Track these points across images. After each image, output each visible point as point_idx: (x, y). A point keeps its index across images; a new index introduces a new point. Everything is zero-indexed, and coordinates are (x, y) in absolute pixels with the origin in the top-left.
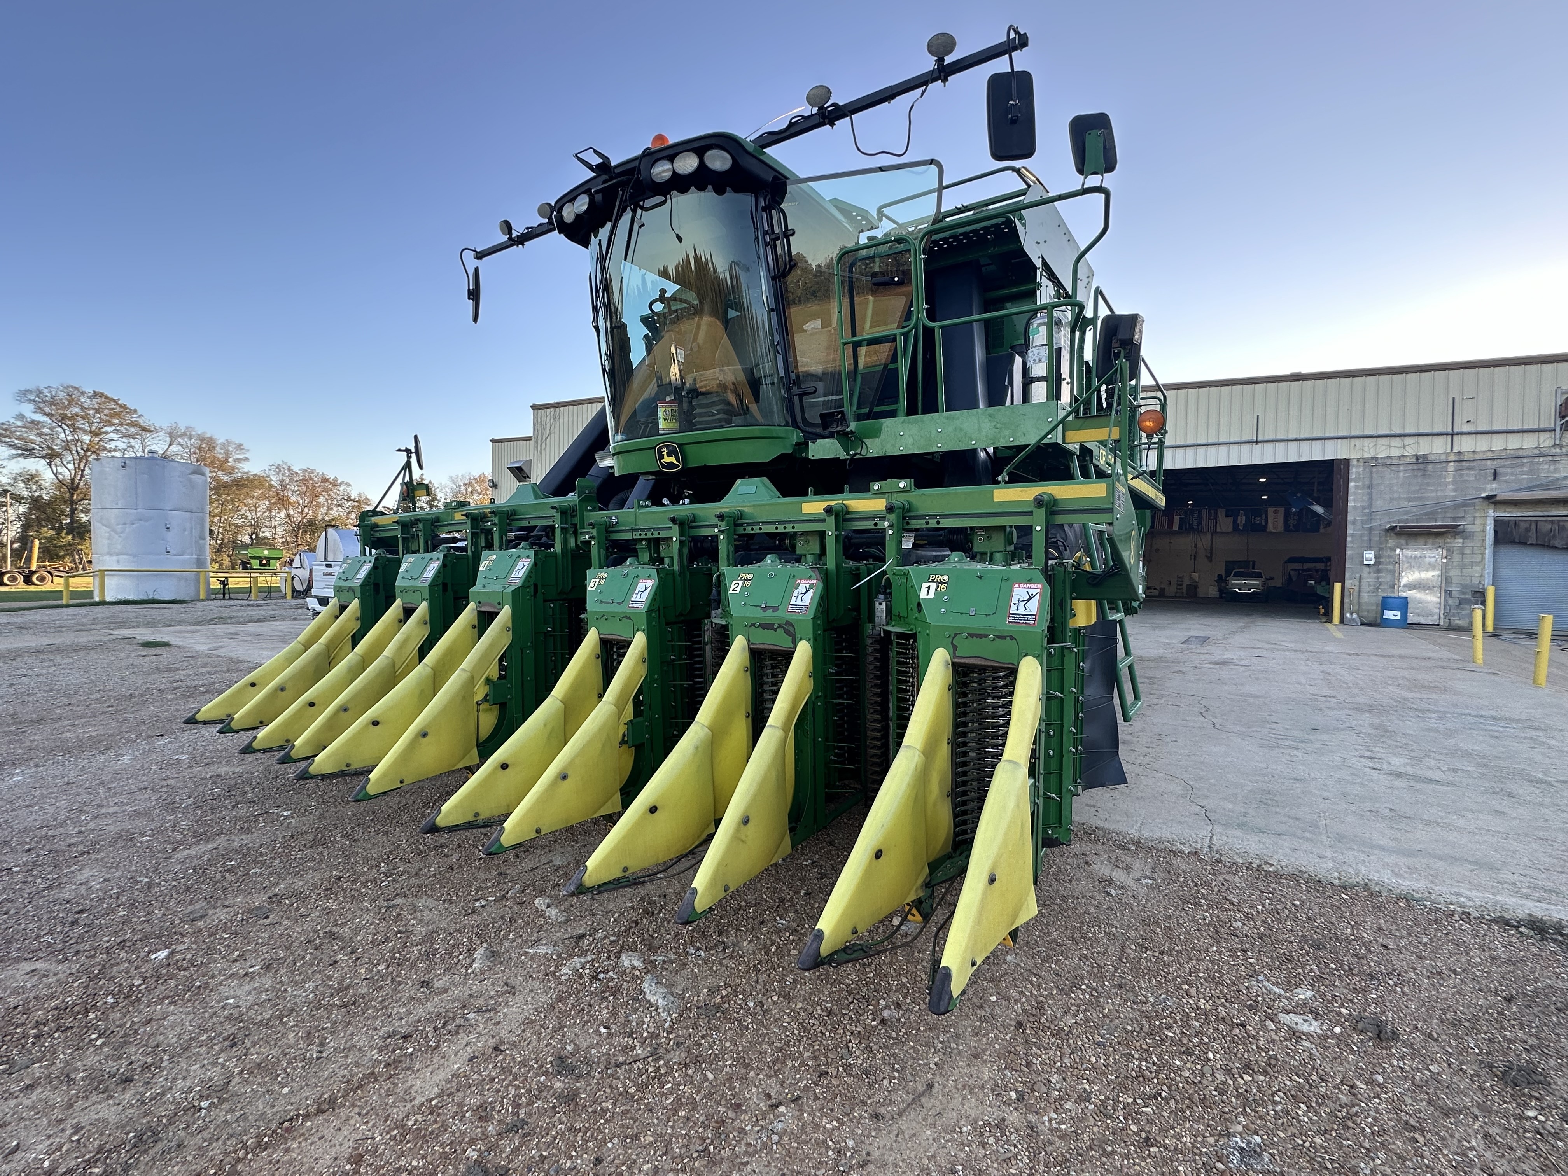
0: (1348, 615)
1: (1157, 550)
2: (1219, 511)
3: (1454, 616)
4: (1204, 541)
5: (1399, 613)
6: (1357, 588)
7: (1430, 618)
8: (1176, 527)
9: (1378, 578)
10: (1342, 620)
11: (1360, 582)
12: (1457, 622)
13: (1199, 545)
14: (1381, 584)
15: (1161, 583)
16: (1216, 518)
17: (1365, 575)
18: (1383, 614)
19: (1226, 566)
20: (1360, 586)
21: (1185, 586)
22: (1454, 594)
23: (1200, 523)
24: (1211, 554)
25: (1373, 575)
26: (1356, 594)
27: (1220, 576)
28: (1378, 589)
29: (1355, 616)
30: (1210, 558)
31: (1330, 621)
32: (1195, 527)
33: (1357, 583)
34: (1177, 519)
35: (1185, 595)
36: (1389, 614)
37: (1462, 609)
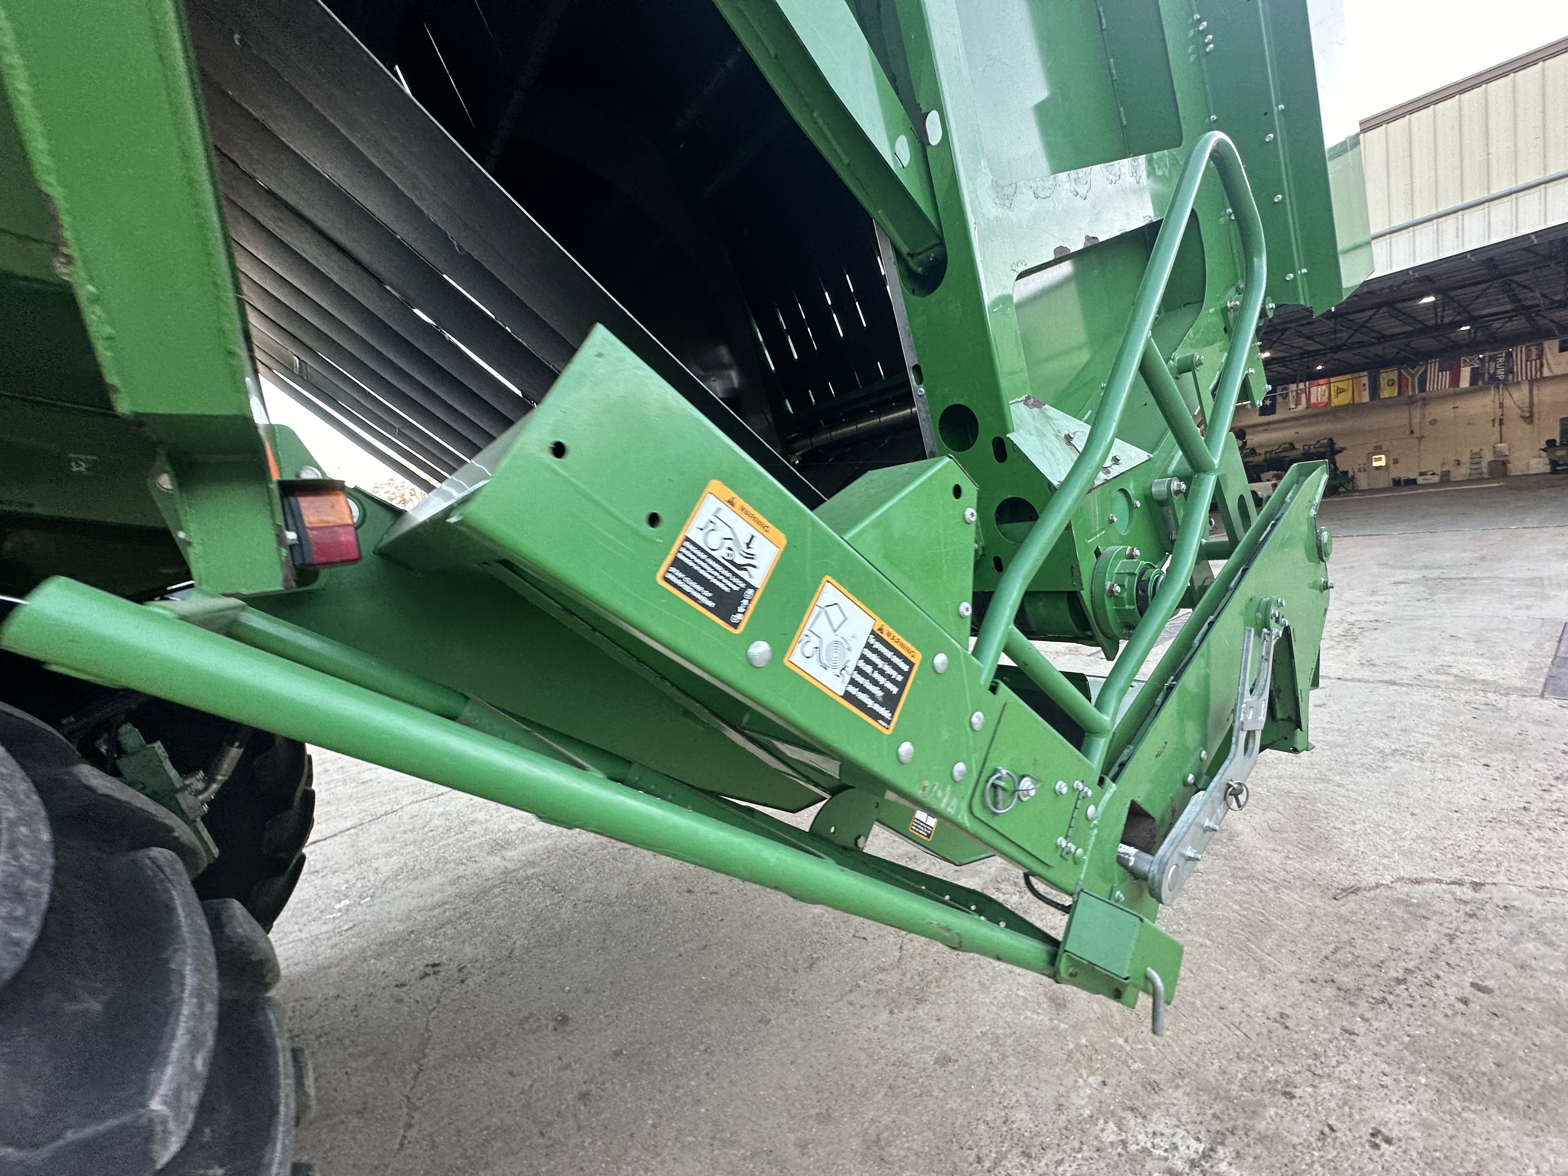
1: (1433, 422)
2: (1546, 344)
4: (1519, 396)
8: (1465, 383)
13: (1508, 402)
15: (1443, 464)
16: (1540, 356)
19: (1562, 425)
21: (1484, 465)
23: (1509, 371)
24: (1531, 412)
27: (1551, 443)
30: (1529, 419)
32: (1501, 377)
34: (1466, 373)
35: (1486, 476)
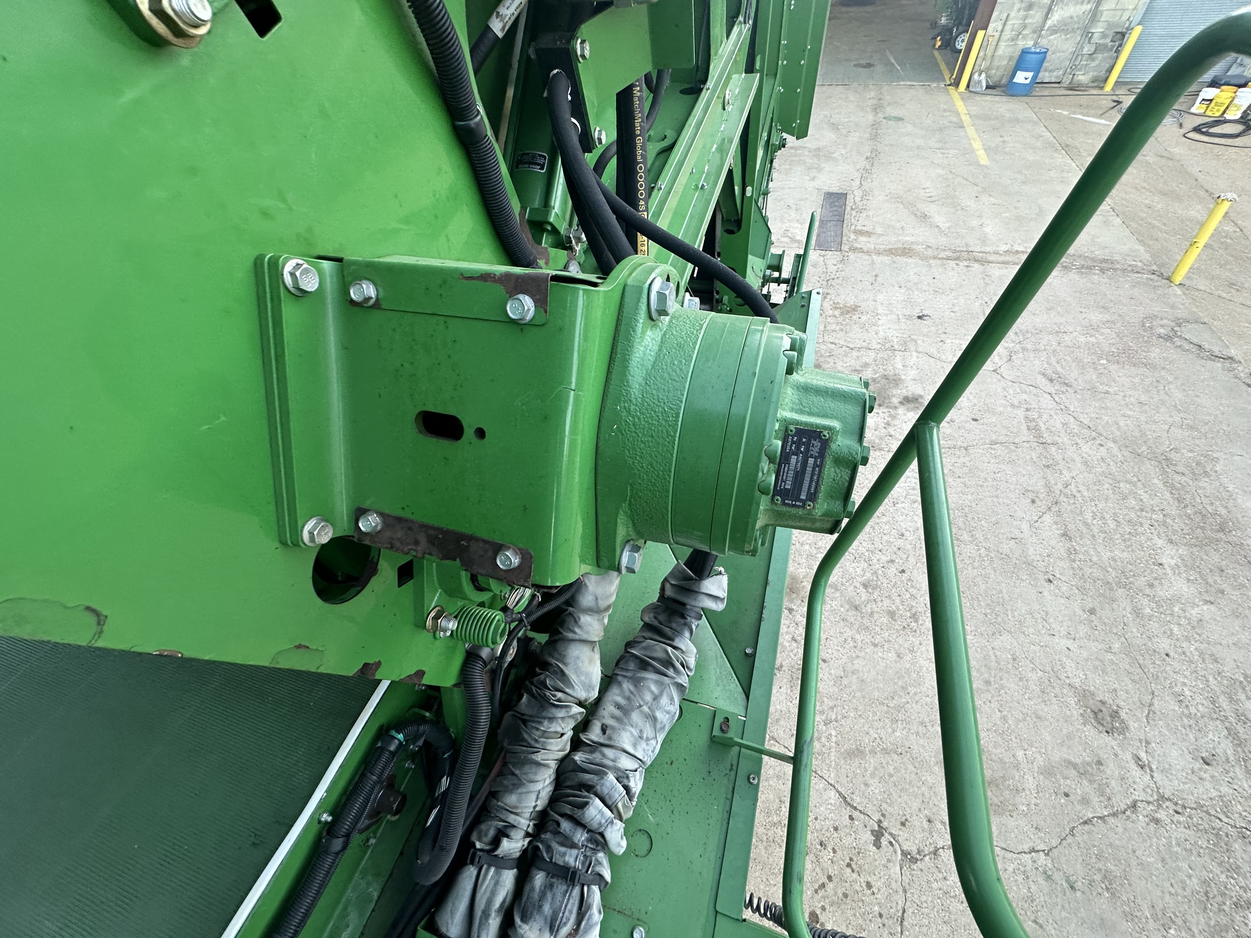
0: (976, 76)
3: (1080, 70)
5: (1030, 75)
6: (997, 35)
7: (1055, 74)
9: (1025, 17)
10: (968, 86)
11: (1004, 24)
12: (1081, 78)
14: (1025, 27)
17: (1013, 14)
18: (1013, 75)
20: (1002, 31)
22: (1096, 39)
25: (1022, 13)
26: (995, 44)
28: (1020, 33)
29: (983, 75)
31: (957, 84)
33: (1000, 28)
36: (1022, 78)
37: (1093, 60)
